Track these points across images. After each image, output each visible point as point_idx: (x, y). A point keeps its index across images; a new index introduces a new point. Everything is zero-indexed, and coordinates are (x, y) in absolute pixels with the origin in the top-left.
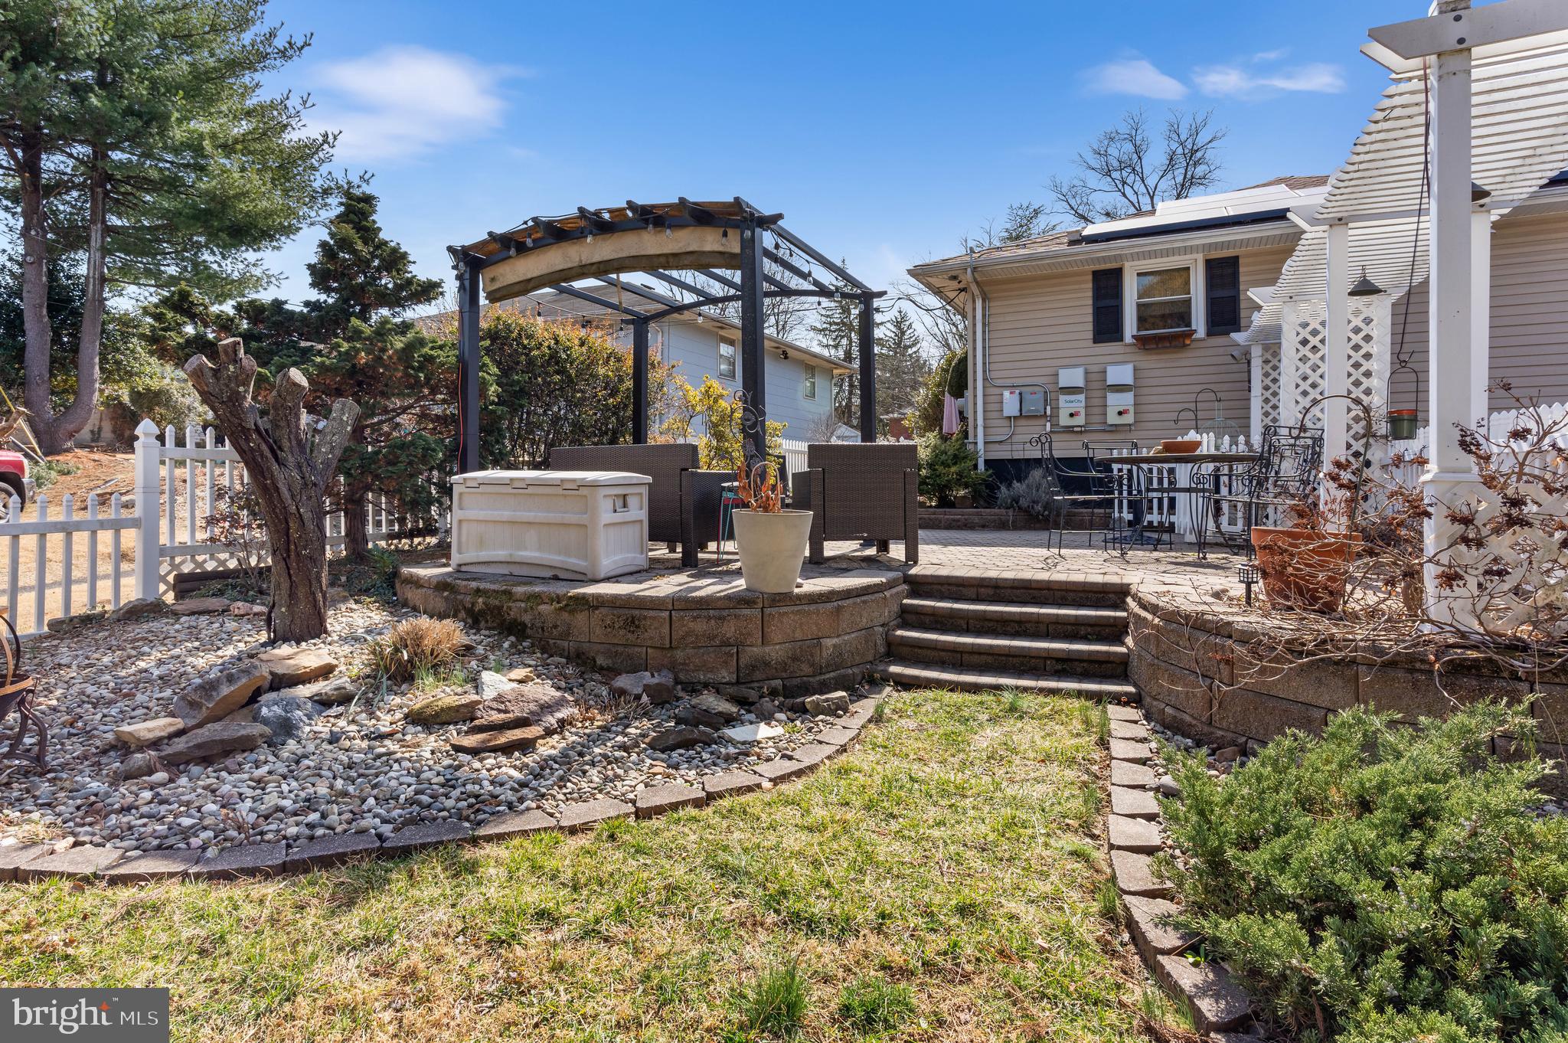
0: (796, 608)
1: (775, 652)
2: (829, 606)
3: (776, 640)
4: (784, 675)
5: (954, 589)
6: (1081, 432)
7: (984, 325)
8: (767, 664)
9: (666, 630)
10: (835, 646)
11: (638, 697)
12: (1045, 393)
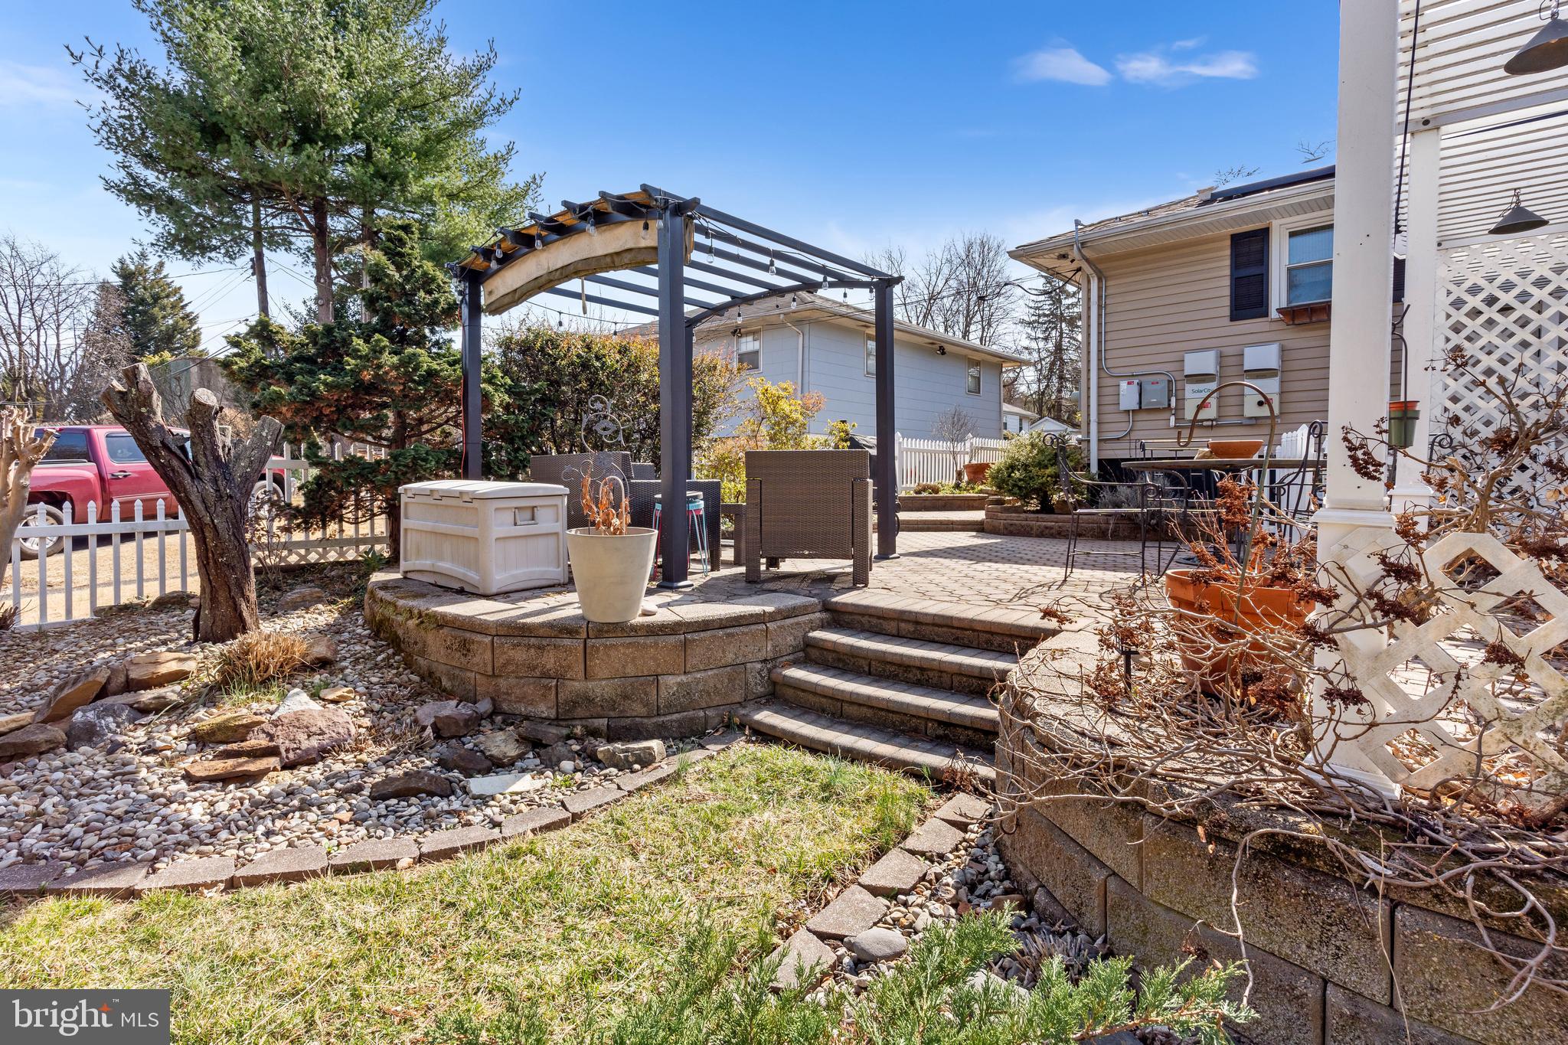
0: (628, 640)
1: (601, 688)
2: (672, 639)
3: (601, 675)
4: (612, 714)
5: (874, 621)
6: (1212, 427)
7: (1100, 307)
8: (590, 700)
9: (488, 656)
10: (679, 684)
11: (424, 729)
12: (1170, 382)
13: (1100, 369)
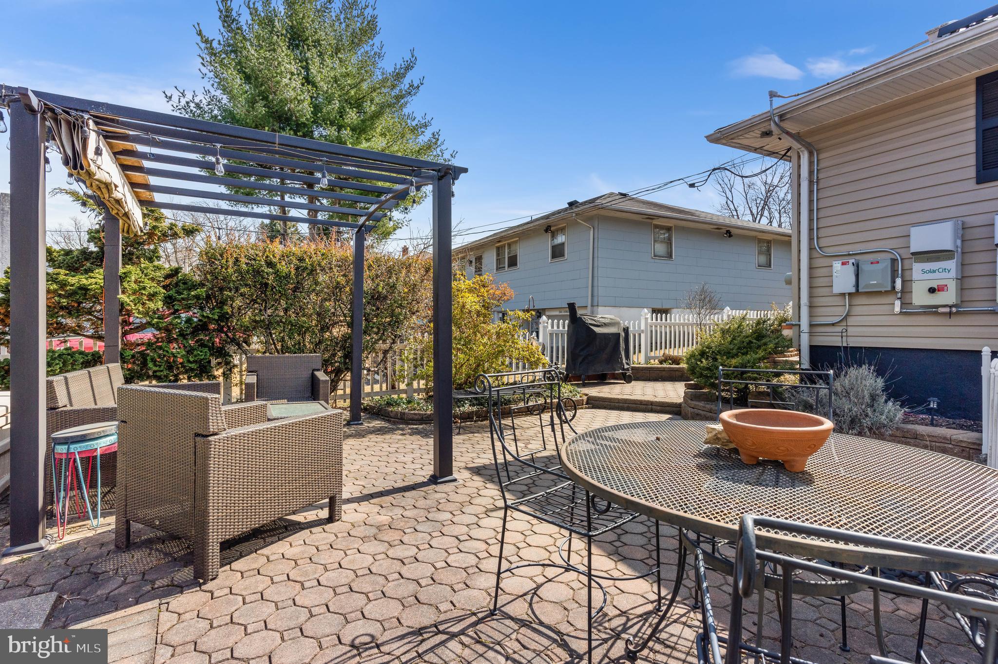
6: (948, 314)
12: (894, 261)
13: (811, 249)
